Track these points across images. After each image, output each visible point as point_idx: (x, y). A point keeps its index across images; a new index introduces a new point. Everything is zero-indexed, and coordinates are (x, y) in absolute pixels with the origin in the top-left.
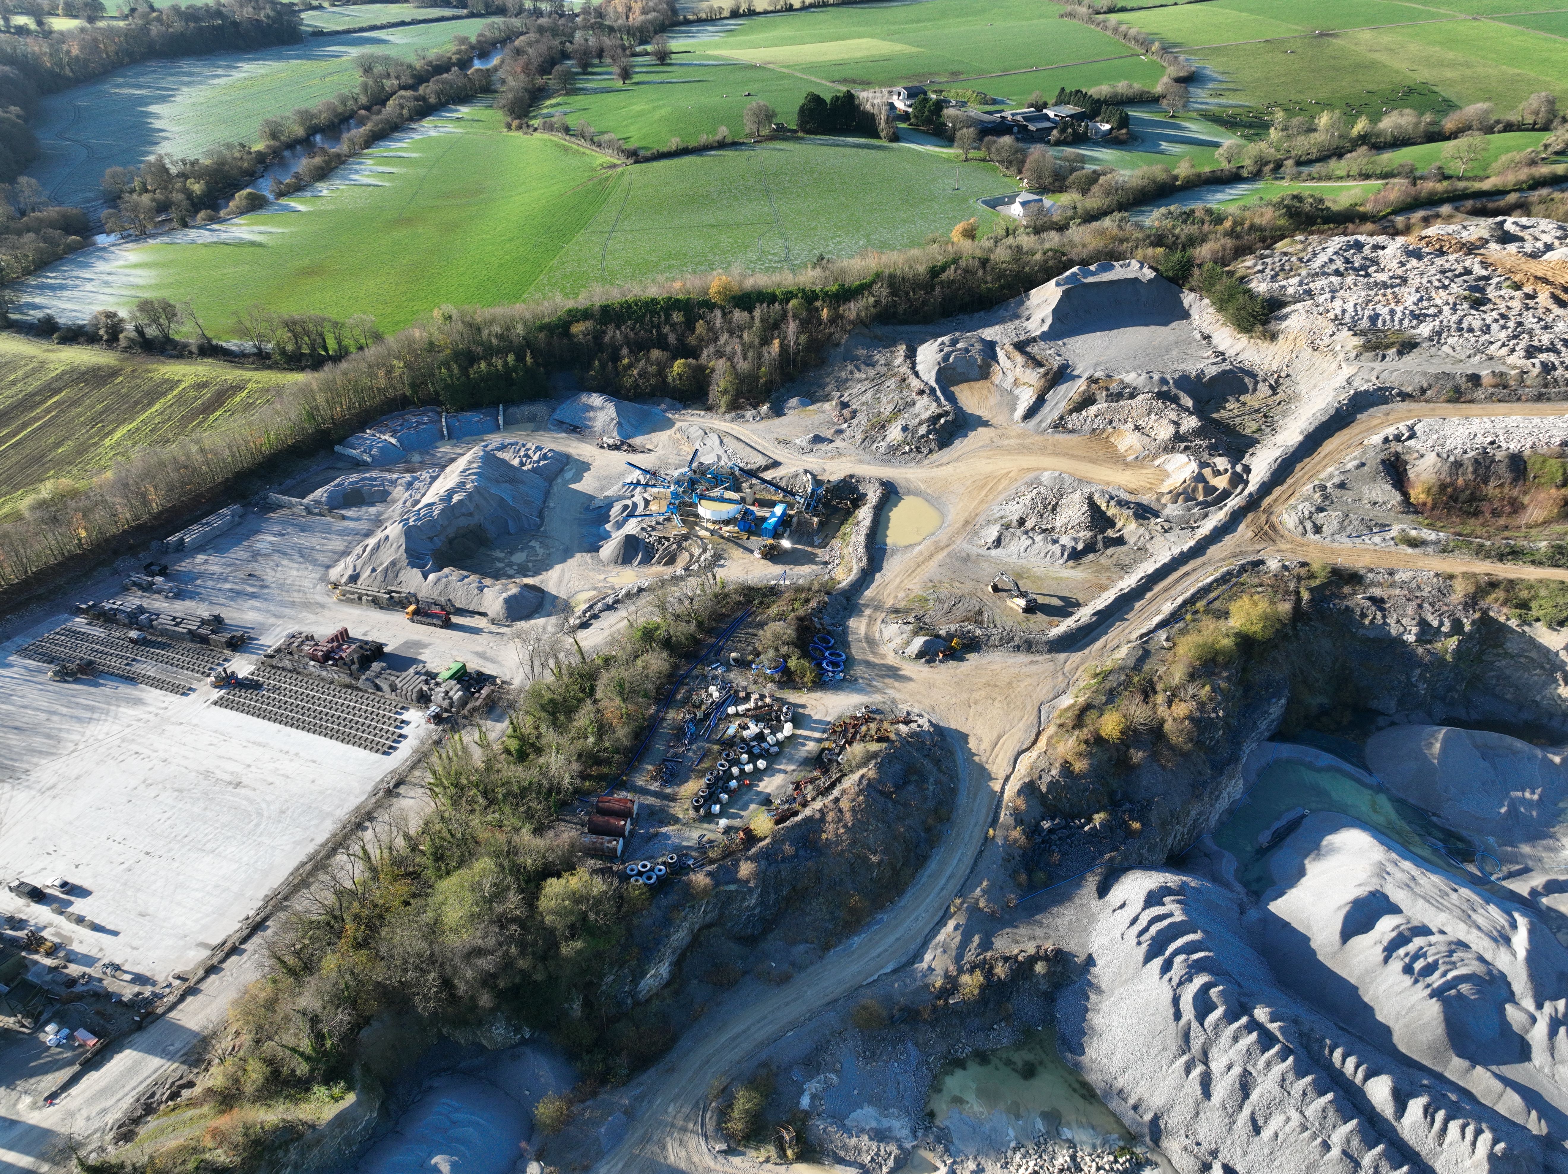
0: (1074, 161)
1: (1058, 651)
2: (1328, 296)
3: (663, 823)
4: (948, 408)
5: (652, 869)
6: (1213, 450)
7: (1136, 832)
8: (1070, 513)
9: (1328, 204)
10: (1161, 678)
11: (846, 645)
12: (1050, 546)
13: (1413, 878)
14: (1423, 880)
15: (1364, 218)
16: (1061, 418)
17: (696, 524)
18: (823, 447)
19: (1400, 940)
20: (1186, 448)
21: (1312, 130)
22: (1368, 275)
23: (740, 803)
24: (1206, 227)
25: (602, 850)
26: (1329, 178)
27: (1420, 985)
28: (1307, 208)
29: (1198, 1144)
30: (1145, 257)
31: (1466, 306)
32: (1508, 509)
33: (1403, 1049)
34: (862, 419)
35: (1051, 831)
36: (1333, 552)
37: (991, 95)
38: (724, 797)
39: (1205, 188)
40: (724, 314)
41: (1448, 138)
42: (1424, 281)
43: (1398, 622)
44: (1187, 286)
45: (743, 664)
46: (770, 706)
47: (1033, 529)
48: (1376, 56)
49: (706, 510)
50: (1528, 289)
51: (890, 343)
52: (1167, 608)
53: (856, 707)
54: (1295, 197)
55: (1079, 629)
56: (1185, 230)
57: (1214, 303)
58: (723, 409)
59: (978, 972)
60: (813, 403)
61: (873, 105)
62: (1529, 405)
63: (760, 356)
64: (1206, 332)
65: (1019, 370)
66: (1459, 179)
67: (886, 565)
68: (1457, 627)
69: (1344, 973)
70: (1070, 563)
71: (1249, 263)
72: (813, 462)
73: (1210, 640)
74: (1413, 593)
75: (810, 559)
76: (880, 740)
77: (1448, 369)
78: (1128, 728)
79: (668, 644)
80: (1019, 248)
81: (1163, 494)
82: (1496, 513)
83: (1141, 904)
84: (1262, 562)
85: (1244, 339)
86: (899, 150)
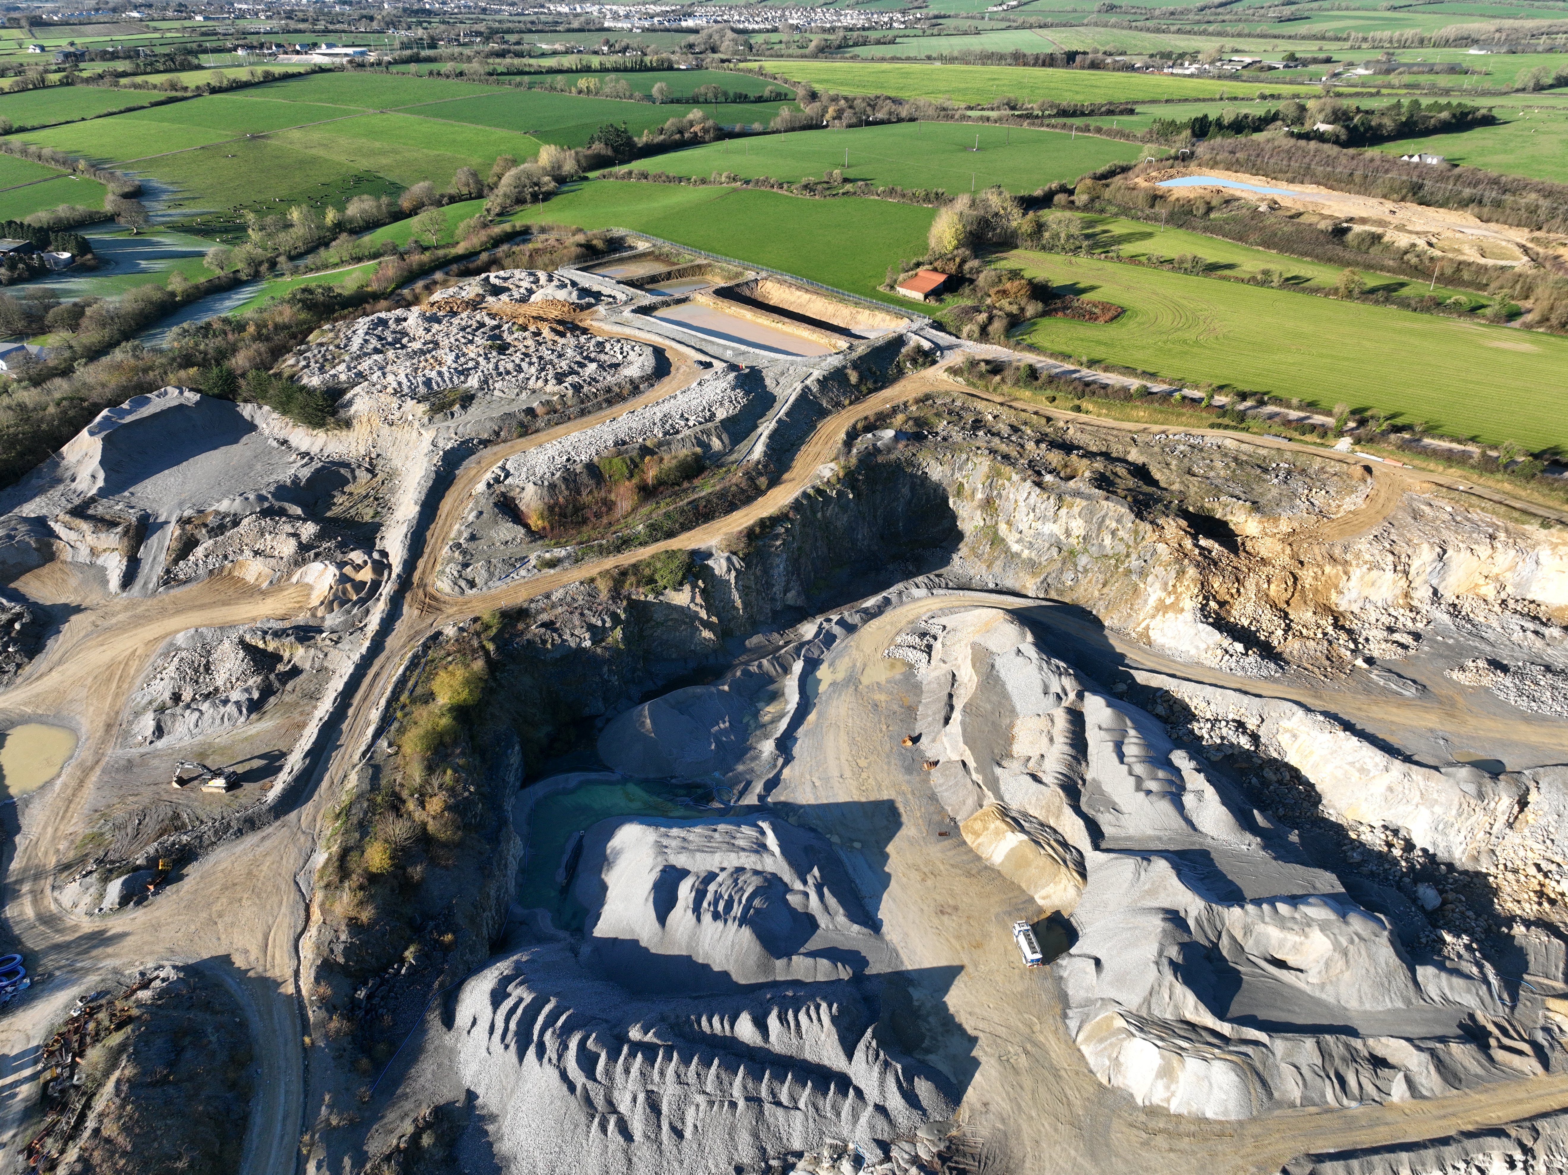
0: (44, 297)
1: (287, 812)
2: (379, 373)
4: (18, 609)
6: (344, 547)
7: (451, 943)
8: (228, 665)
9: (338, 291)
10: (402, 785)
11: (15, 941)
12: (222, 710)
13: (684, 839)
14: (691, 837)
15: (376, 297)
16: (168, 572)
19: (700, 895)
20: (317, 555)
21: (288, 226)
22: (404, 347)
24: (230, 336)
26: (326, 267)
27: (730, 922)
28: (321, 298)
30: (179, 380)
31: (494, 353)
32: (604, 509)
33: (742, 981)
35: (369, 997)
36: (494, 598)
39: (209, 298)
41: (409, 216)
42: (452, 340)
43: (572, 635)
44: (240, 398)
47: (194, 699)
48: (314, 152)
50: (532, 328)
52: (375, 715)
53: (68, 1007)
54: (304, 290)
55: (298, 779)
56: (210, 345)
57: (275, 408)
62: (578, 421)
64: (281, 436)
65: (91, 539)
66: (436, 248)
67: (24, 821)
68: (615, 617)
69: (675, 952)
70: (254, 716)
71: (291, 361)
73: (430, 727)
74: (569, 602)
76: (120, 1027)
77: (507, 409)
78: (395, 850)
80: (22, 407)
81: (316, 608)
82: (598, 516)
83: (489, 1009)
84: (439, 633)
85: (321, 434)
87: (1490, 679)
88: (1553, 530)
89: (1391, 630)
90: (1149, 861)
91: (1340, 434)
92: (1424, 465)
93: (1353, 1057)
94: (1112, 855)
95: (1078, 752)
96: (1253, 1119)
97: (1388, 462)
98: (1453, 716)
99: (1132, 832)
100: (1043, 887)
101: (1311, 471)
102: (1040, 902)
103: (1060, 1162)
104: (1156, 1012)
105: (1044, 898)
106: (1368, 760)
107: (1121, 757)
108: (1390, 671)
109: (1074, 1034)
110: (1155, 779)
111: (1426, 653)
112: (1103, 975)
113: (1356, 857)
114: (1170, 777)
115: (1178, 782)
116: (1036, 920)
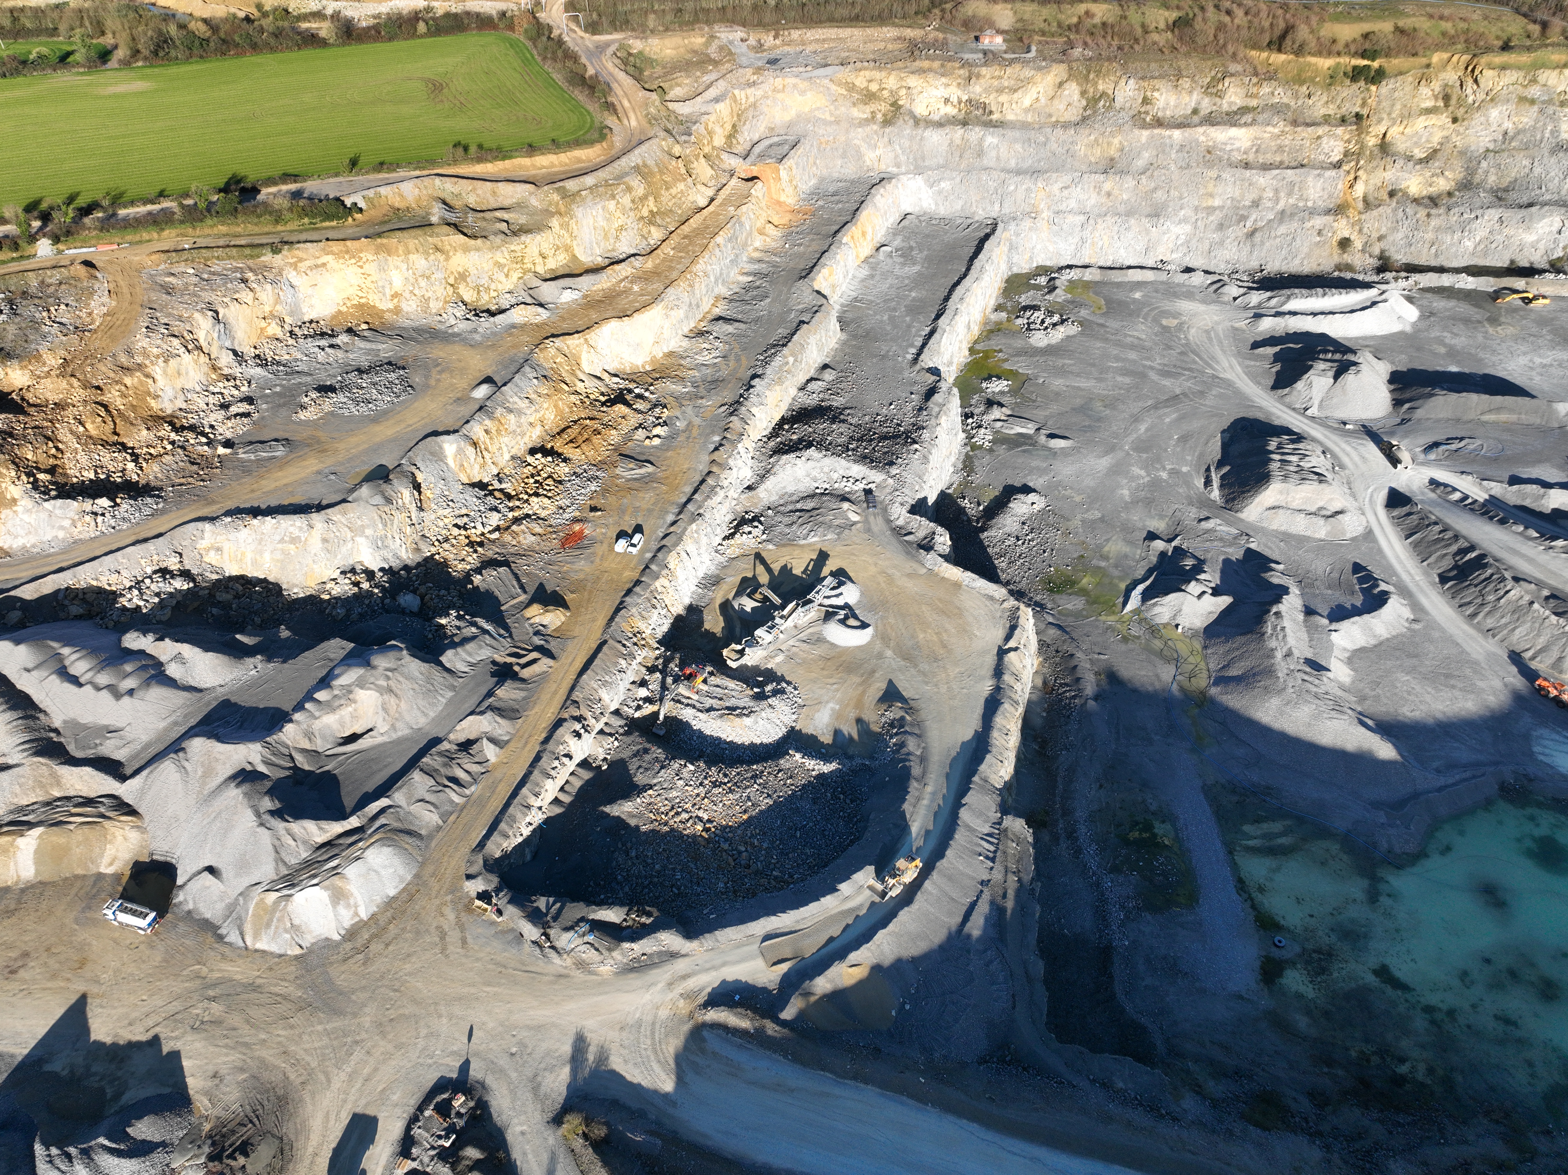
87: (329, 404)
88: (284, 252)
89: (225, 406)
90: (183, 749)
91: (32, 239)
92: (137, 238)
93: (449, 757)
94: (144, 773)
95: (24, 709)
96: (422, 865)
97: (102, 248)
98: (324, 451)
99: (145, 738)
100: (102, 855)
101: (33, 290)
102: (110, 870)
104: (293, 861)
105: (111, 864)
106: (291, 529)
107: (75, 681)
108: (251, 443)
109: (241, 944)
110: (127, 675)
111: (267, 410)
112: (224, 875)
113: (341, 611)
114: (139, 664)
115: (150, 662)
116: (120, 889)
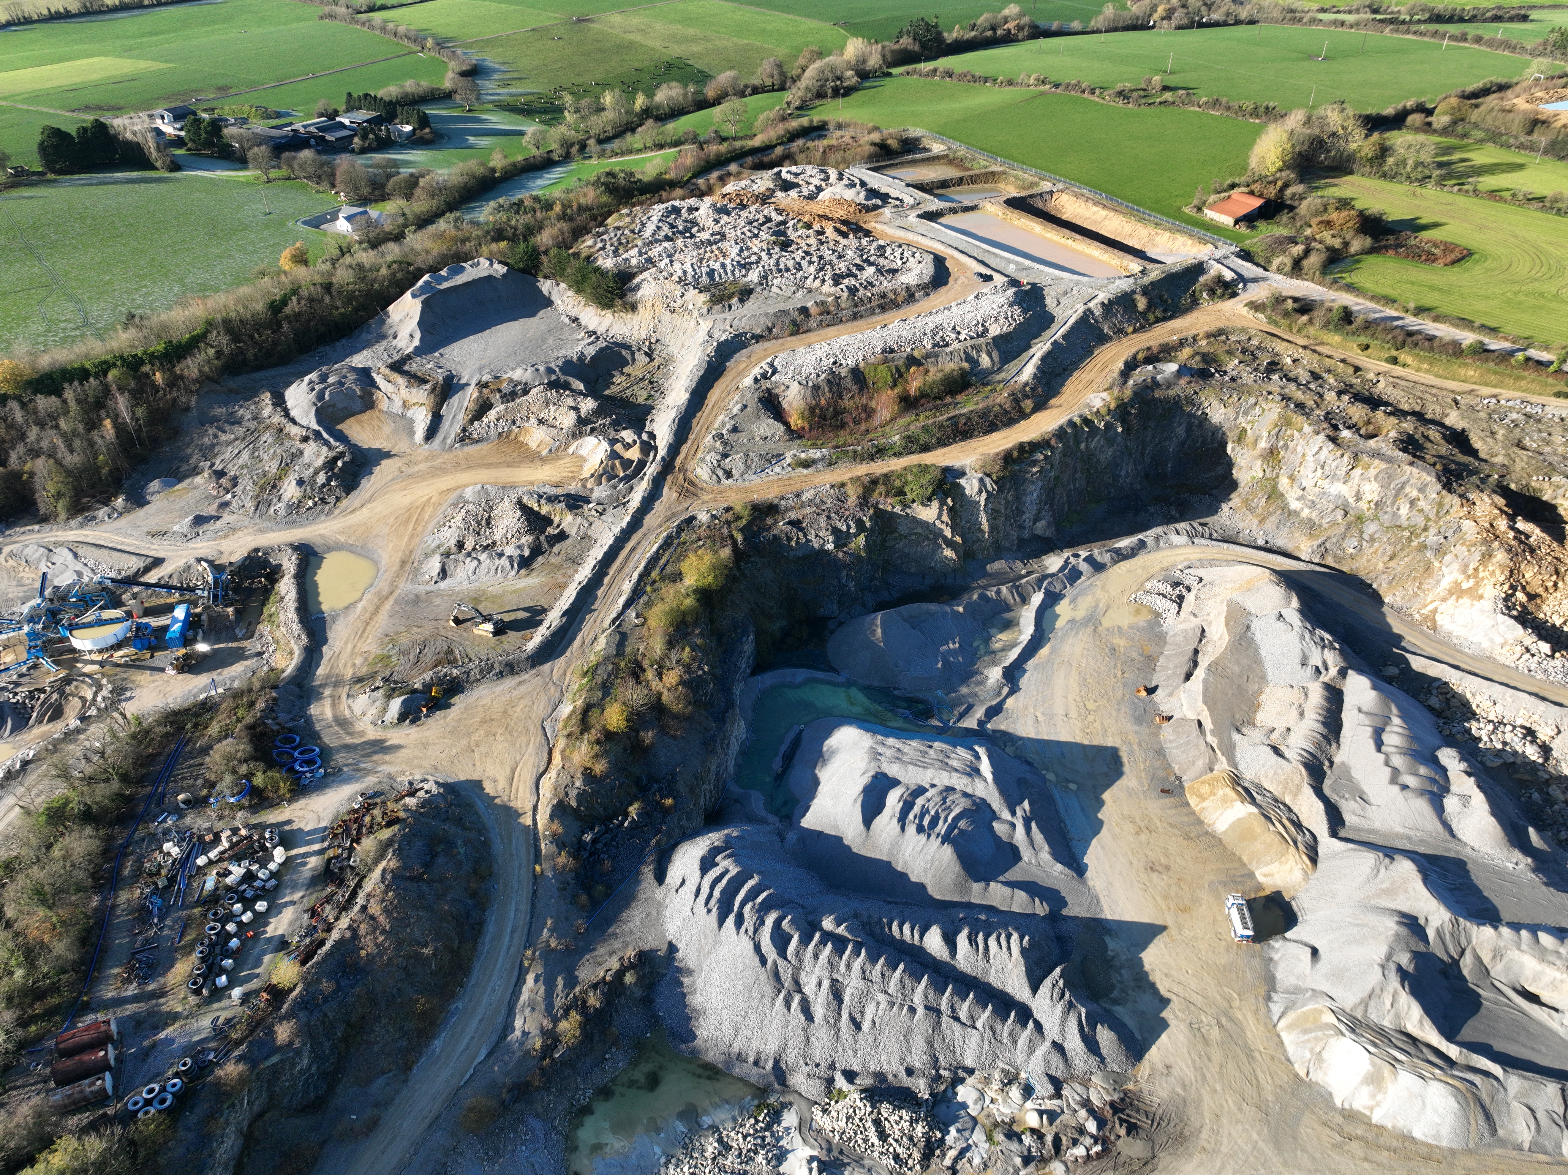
0: (386, 167)
1: (542, 663)
2: (667, 261)
3: (158, 1028)
4: (341, 448)
5: (163, 1089)
6: (617, 425)
7: (671, 807)
8: (506, 522)
9: (638, 176)
10: (644, 655)
11: (315, 736)
12: (497, 562)
13: (899, 750)
14: (906, 749)
15: (673, 184)
16: (464, 430)
17: (77, 661)
18: (211, 527)
19: (907, 806)
20: (593, 430)
21: (600, 109)
22: (692, 236)
23: (251, 960)
24: (538, 214)
25: (85, 1098)
26: (630, 152)
27: (933, 837)
28: (622, 183)
29: (817, 1065)
30: (491, 252)
31: (777, 249)
32: (863, 415)
33: (938, 896)
34: (246, 484)
35: (594, 841)
36: (747, 491)
37: (273, 108)
38: (228, 962)
39: (524, 176)
40: (23, 406)
41: (713, 105)
42: (739, 233)
43: (817, 536)
44: (541, 274)
45: (198, 803)
46: (250, 837)
47: (474, 549)
48: (632, 36)
49: (82, 641)
50: (816, 227)
51: (250, 394)
52: (627, 587)
53: (351, 799)
54: (608, 174)
55: (554, 634)
56: (521, 221)
57: (570, 287)
58: (63, 516)
59: (573, 1013)
60: (180, 481)
61: (134, 133)
62: (849, 324)
63: (92, 444)
64: (573, 314)
65: (404, 392)
66: (735, 139)
67: (331, 635)
68: (860, 524)
69: (876, 855)
70: (523, 572)
71: (590, 243)
72: (204, 546)
73: (675, 605)
74: (818, 504)
75: (239, 655)
76: (389, 824)
77: (782, 306)
78: (631, 713)
79: (87, 816)
80: (360, 266)
81: (586, 480)
82: (856, 421)
83: (698, 873)
84: (693, 518)
85: (608, 315)
86: (185, 179)
90: (1392, 859)
94: (1351, 846)
95: (1330, 732)
96: (1468, 1152)
99: (1377, 825)
100: (1267, 864)
102: (1260, 878)
103: (1240, 1141)
104: (1373, 1016)
105: (1265, 876)
107: (1379, 745)
109: (1275, 1019)
110: (1415, 774)
112: (1318, 966)
114: (1433, 775)
115: (1442, 782)
116: (1253, 896)
